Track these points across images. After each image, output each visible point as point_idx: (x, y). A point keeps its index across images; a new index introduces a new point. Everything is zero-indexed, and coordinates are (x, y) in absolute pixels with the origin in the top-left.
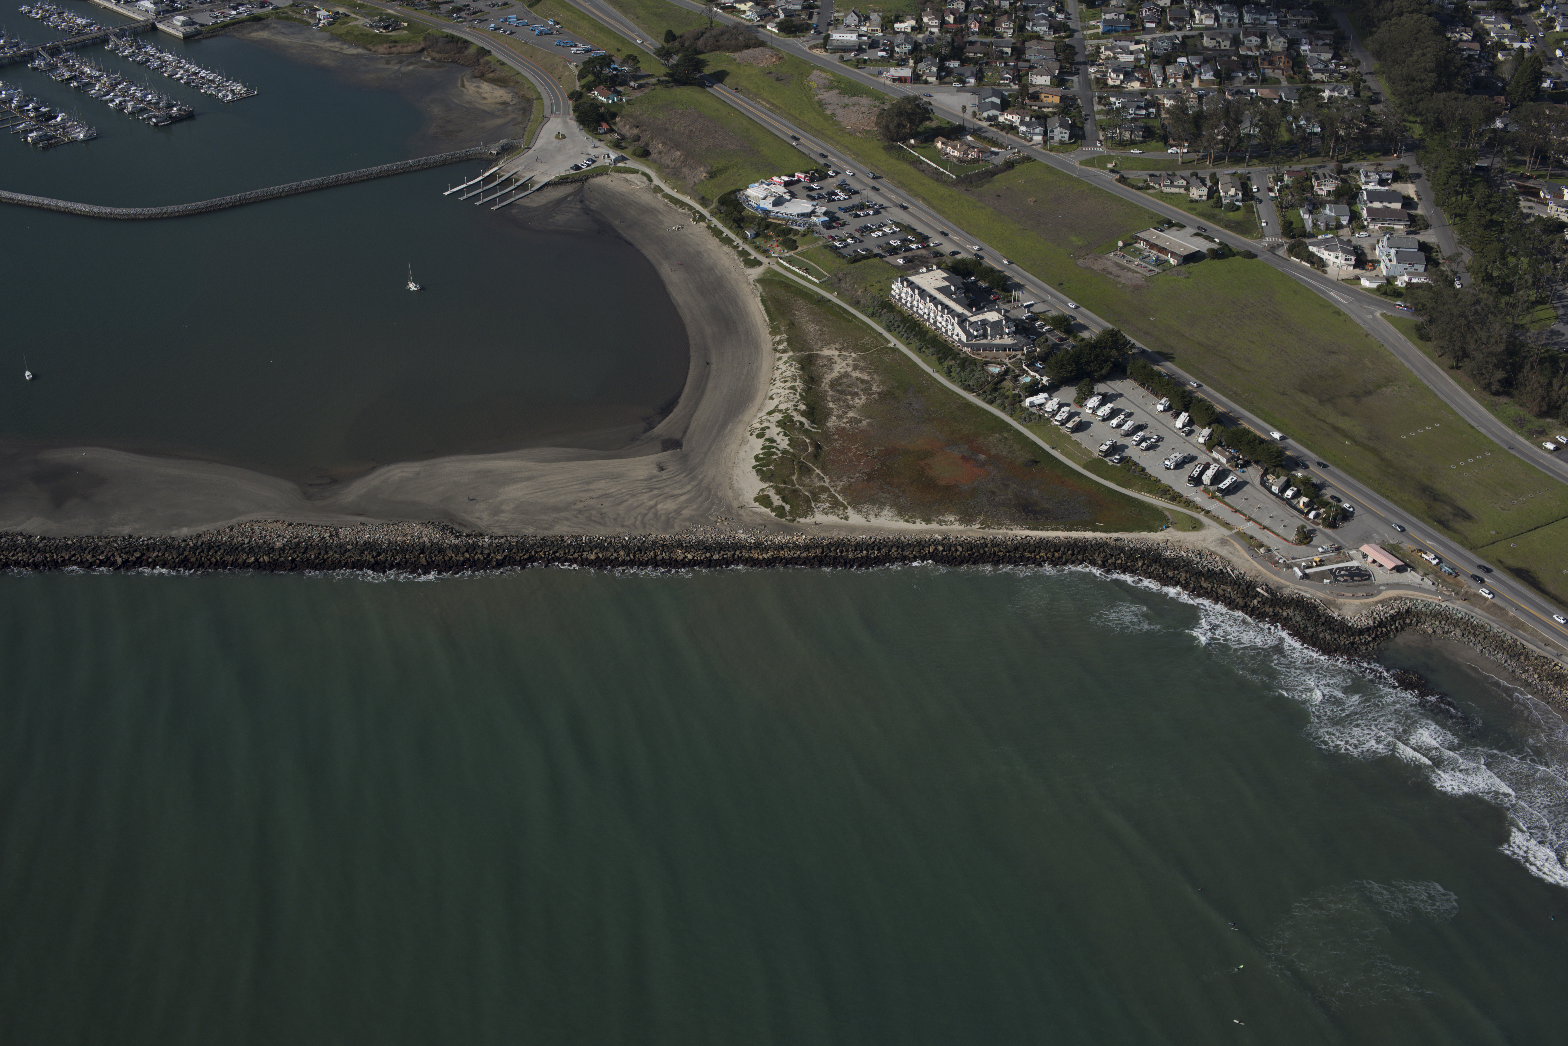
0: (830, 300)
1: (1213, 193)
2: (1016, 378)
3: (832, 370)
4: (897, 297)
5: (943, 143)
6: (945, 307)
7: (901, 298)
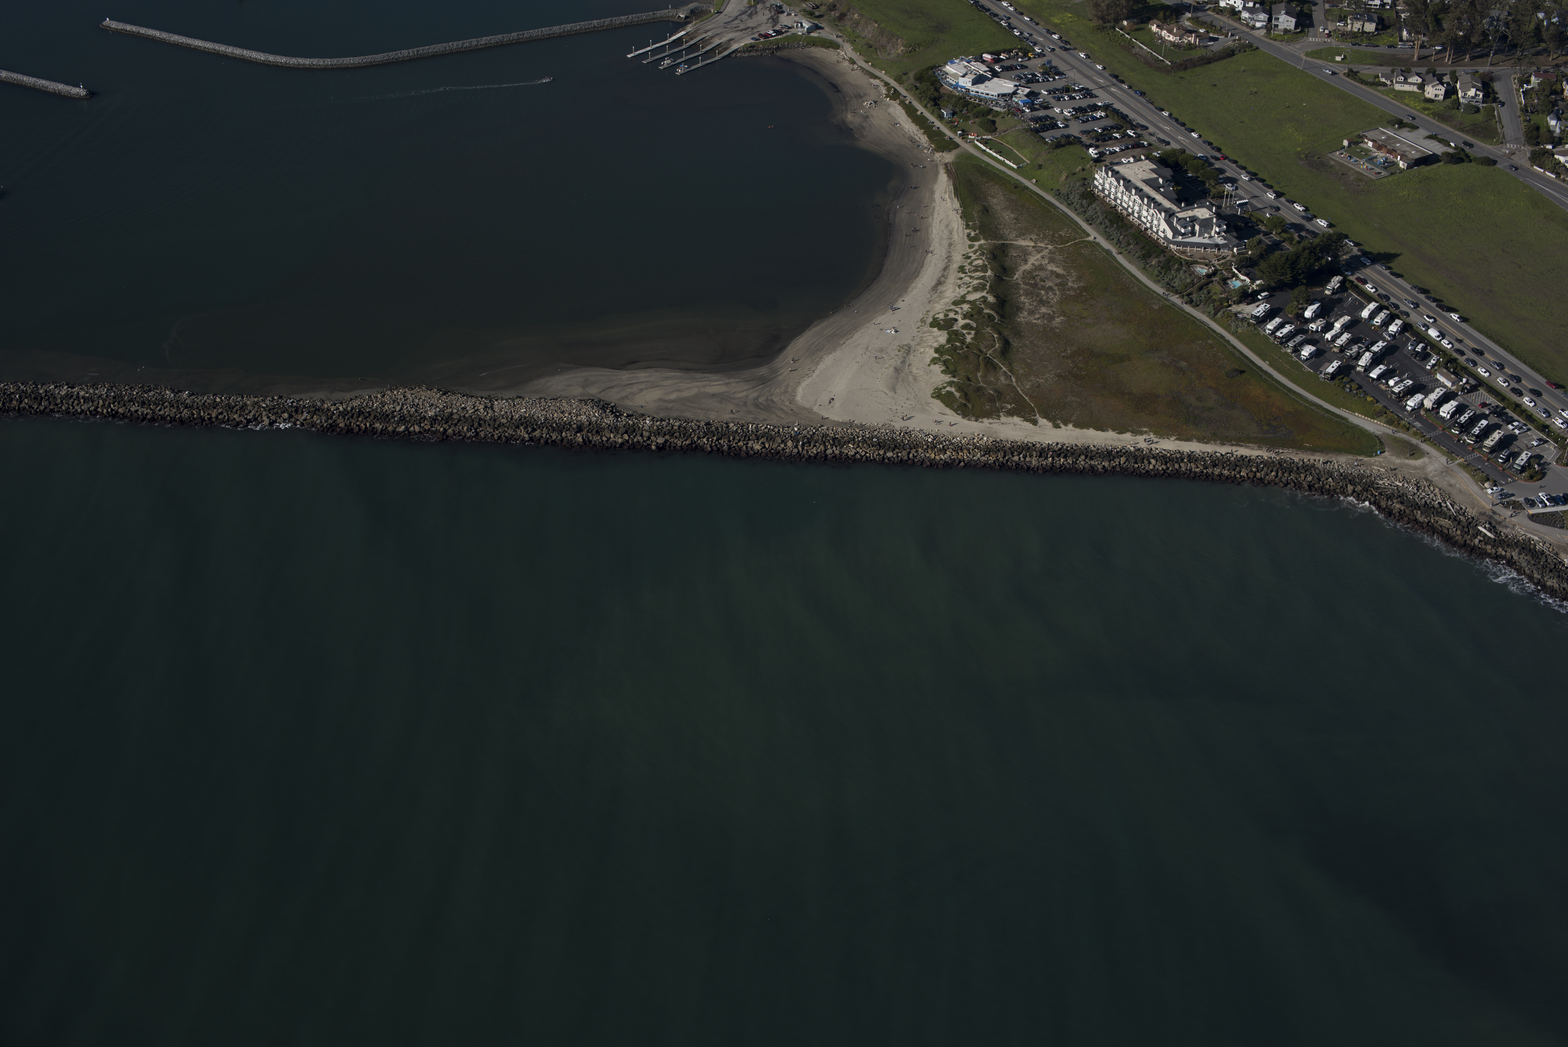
0: (1027, 188)
1: (1451, 92)
2: (1224, 281)
3: (1026, 261)
4: (1100, 188)
5: (1158, 26)
6: (1152, 200)
7: (1103, 189)
